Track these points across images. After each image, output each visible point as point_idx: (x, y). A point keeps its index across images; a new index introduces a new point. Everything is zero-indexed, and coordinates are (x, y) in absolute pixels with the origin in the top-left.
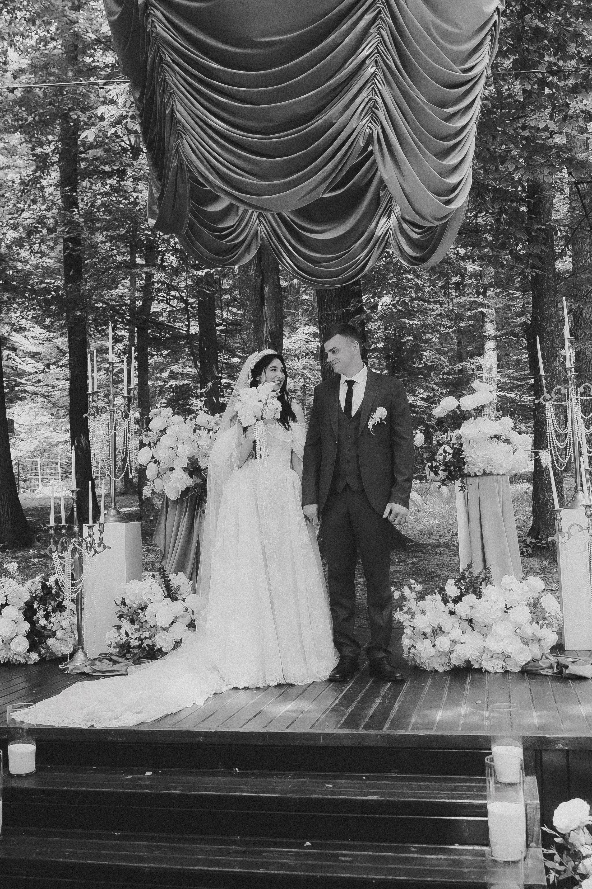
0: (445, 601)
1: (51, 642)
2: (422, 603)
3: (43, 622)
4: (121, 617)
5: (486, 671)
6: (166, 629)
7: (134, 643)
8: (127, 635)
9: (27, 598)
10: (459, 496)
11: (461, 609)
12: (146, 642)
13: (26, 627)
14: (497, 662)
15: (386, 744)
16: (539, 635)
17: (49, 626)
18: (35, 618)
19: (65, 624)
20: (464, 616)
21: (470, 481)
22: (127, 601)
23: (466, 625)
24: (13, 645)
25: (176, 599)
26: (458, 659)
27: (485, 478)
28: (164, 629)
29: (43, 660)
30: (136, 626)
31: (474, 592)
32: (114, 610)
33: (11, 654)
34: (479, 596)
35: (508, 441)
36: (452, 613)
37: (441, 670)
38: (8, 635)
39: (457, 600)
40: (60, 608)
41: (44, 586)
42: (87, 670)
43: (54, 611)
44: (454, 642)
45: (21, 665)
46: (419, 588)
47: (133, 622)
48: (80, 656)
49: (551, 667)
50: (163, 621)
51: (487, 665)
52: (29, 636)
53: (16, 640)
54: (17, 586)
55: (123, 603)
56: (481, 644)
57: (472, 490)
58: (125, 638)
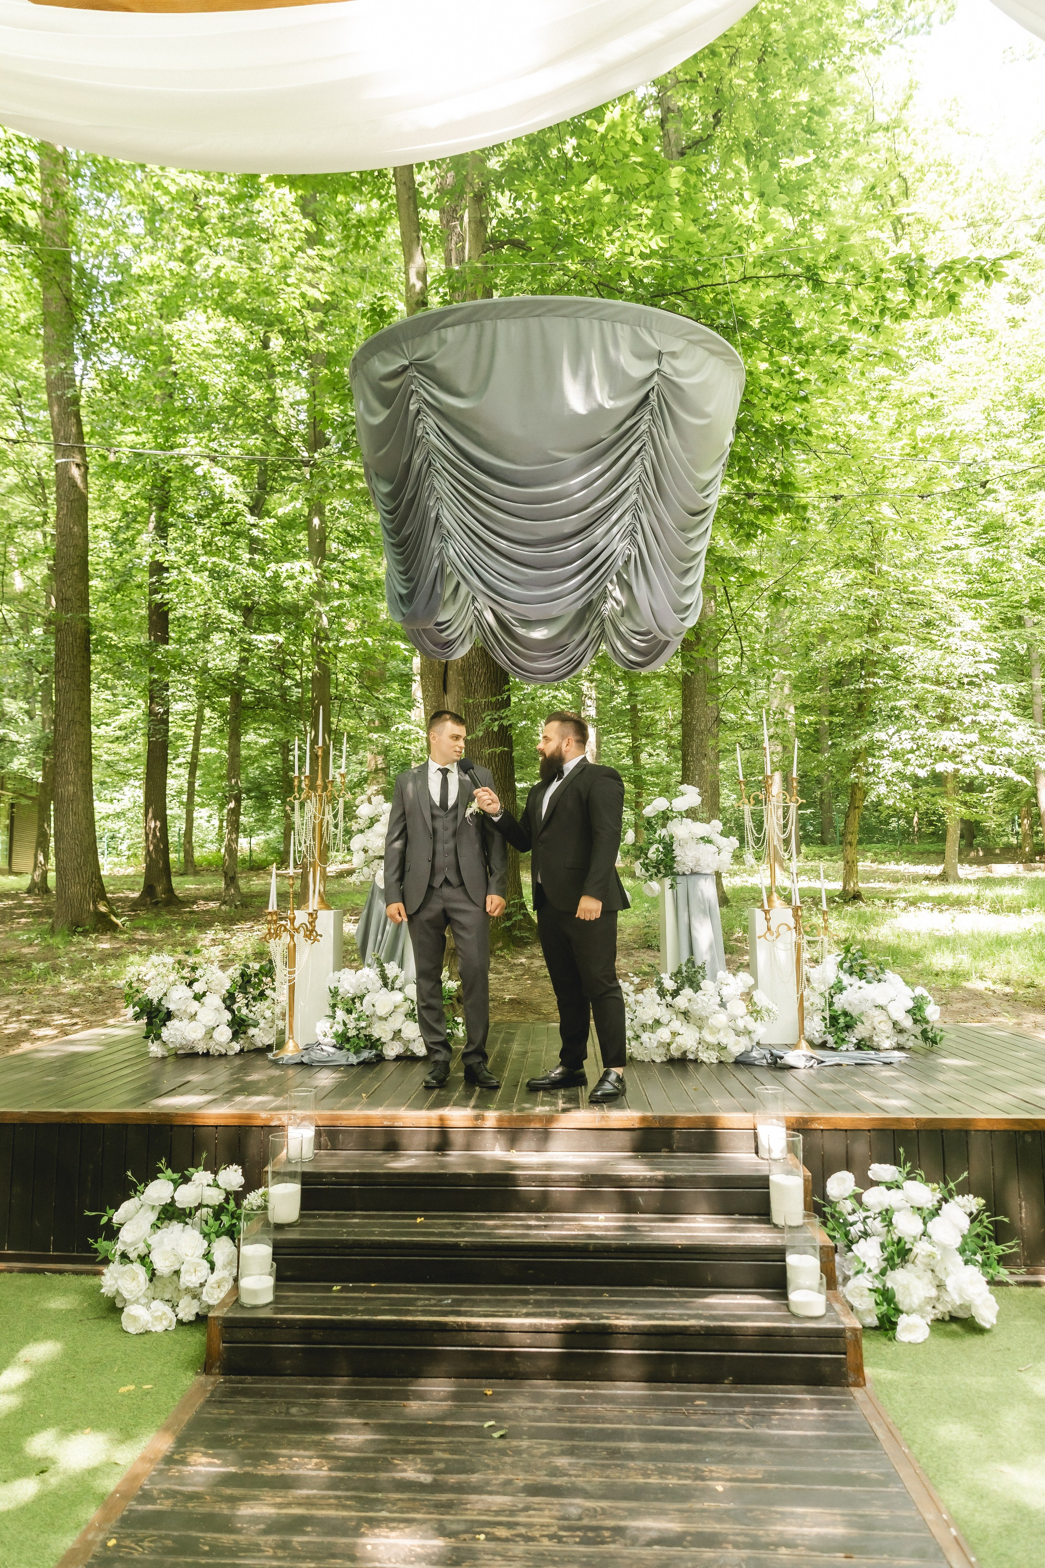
0: (662, 993)
1: (252, 1031)
2: (640, 997)
3: (244, 1011)
4: (334, 1006)
5: (702, 1062)
6: (386, 1019)
7: (352, 1033)
8: (345, 1024)
9: (228, 985)
10: (669, 893)
11: (681, 1002)
12: (363, 1032)
13: (228, 1016)
14: (712, 1053)
15: (657, 1125)
16: (750, 1028)
17: (251, 1015)
18: (235, 1007)
19: (268, 1014)
20: (683, 1009)
21: (679, 879)
22: (341, 990)
23: (681, 1017)
24: (216, 1035)
25: (393, 989)
26: (677, 1050)
27: (693, 877)
28: (381, 1018)
29: (242, 1050)
30: (354, 1015)
31: (691, 986)
32: (328, 999)
33: (212, 1044)
34: (697, 988)
35: (710, 842)
36: (669, 1006)
37: (658, 1060)
38: (212, 1024)
39: (675, 993)
40: (262, 995)
41: (243, 975)
42: (305, 1060)
43: (254, 999)
44: (674, 1034)
45: (221, 1056)
46: (637, 980)
47: (349, 1012)
48: (290, 1046)
49: (765, 1057)
50: (381, 1011)
51: (704, 1056)
52: (231, 1024)
53: (218, 1030)
54: (219, 973)
55: (334, 993)
56: (697, 1035)
57: (680, 888)
58: (340, 1029)
